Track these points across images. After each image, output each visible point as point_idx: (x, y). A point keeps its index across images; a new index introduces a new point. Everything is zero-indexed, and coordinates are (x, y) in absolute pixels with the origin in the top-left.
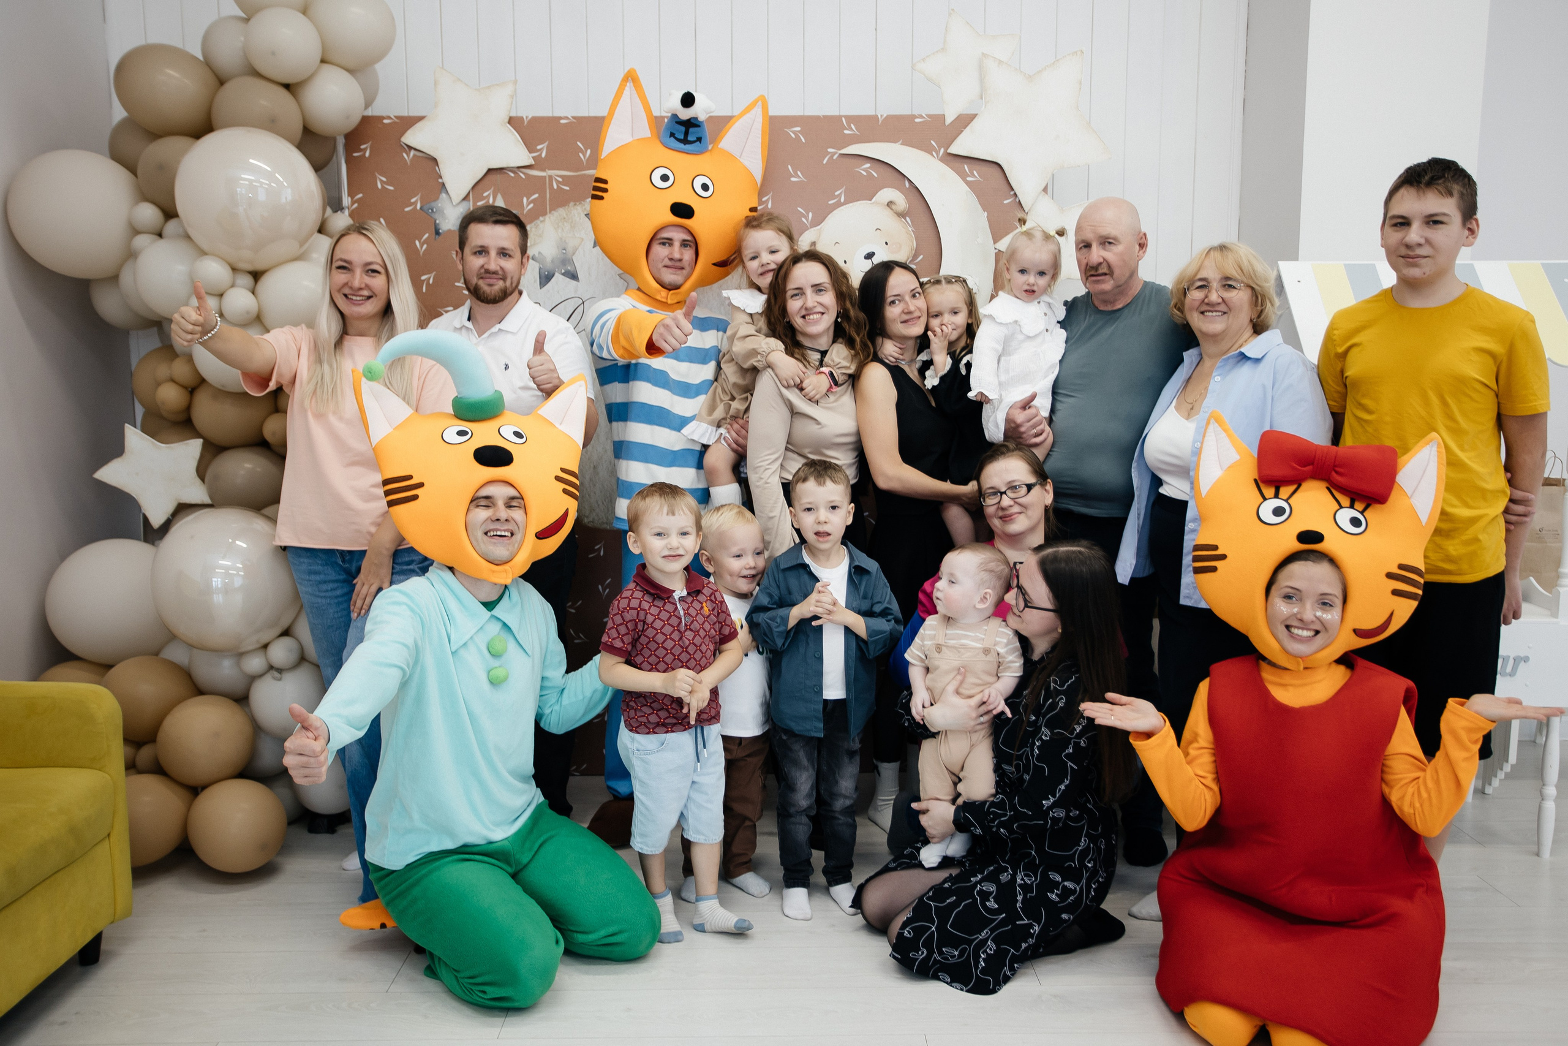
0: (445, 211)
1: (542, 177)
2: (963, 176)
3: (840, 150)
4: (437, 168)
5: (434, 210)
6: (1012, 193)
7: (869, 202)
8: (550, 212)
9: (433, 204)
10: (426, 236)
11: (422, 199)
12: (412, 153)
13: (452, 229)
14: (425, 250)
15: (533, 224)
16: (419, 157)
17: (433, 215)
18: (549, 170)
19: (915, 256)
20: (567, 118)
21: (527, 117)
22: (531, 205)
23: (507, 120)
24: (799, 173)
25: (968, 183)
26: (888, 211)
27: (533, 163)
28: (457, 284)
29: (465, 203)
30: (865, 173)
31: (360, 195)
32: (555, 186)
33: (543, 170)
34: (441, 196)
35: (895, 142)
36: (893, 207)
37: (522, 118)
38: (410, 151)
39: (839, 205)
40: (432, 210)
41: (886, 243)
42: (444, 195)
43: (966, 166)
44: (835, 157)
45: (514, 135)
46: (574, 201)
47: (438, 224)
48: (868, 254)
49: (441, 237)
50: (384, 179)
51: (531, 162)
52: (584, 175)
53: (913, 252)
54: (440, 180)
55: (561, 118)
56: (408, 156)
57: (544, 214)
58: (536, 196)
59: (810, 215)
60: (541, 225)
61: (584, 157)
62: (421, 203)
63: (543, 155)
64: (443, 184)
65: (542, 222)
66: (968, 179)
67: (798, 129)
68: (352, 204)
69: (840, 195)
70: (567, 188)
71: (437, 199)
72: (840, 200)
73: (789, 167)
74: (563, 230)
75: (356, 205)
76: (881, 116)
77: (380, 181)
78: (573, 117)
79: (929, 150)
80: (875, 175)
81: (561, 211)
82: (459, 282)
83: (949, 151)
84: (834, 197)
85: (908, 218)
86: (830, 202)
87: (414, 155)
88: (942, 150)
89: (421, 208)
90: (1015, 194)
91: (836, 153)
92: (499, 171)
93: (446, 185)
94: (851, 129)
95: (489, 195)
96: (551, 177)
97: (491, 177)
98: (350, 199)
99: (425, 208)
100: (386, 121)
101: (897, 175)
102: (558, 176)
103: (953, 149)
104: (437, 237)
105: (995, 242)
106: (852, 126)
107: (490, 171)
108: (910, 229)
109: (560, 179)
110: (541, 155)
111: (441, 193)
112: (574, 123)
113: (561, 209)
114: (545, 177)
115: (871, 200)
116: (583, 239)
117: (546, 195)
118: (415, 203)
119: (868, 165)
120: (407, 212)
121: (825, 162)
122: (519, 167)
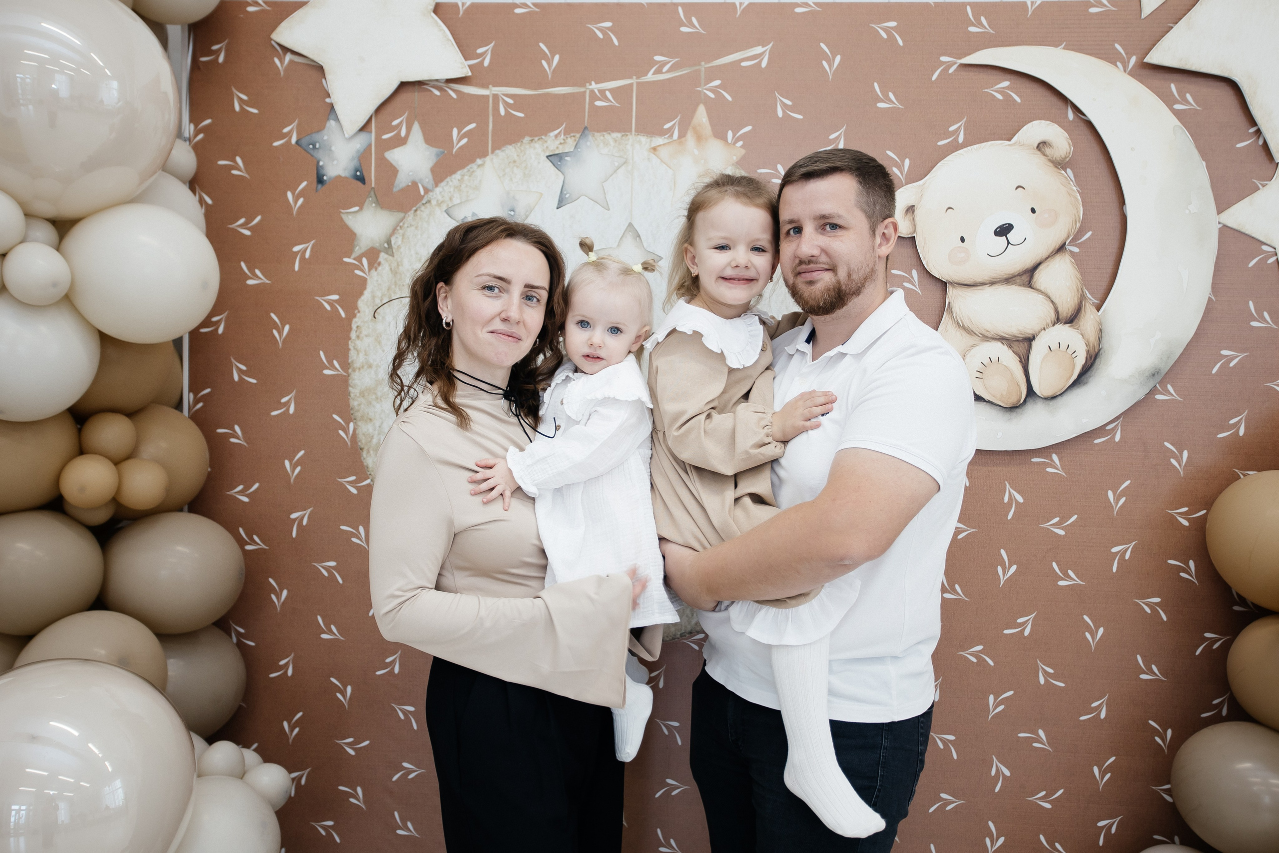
0: (333, 148)
1: (483, 96)
2: (1168, 101)
3: (960, 58)
4: (324, 80)
5: (317, 146)
6: (1252, 130)
7: (1007, 143)
8: (493, 152)
9: (316, 137)
10: (304, 184)
11: (299, 126)
12: (288, 57)
13: (343, 175)
14: (302, 206)
15: (465, 170)
16: (301, 63)
17: (315, 155)
18: (494, 86)
19: (1080, 233)
20: (525, 5)
21: (463, 4)
22: (465, 141)
23: (432, 7)
24: (891, 95)
25: (1177, 114)
26: (1038, 158)
27: (470, 74)
28: (346, 260)
29: (363, 136)
30: (1000, 97)
31: (208, 121)
32: (502, 112)
33: (485, 86)
34: (328, 124)
35: (1056, 46)
36: (1048, 151)
37: (456, 5)
38: (285, 54)
39: (955, 147)
40: (314, 146)
41: (1033, 211)
42: (332, 123)
43: (1173, 86)
44: (951, 71)
45: (441, 30)
46: (531, 136)
47: (322, 167)
48: (1001, 227)
49: (325, 187)
50: (244, 97)
51: (467, 72)
52: (548, 94)
53: (1078, 225)
54: (328, 100)
55: (516, 6)
56: (282, 62)
57: (484, 155)
58: (473, 126)
59: (907, 162)
60: (478, 172)
61: (549, 67)
62: (298, 134)
63: (486, 63)
64: (332, 107)
65: (479, 166)
66: (1177, 107)
67: (893, 24)
68: (196, 135)
69: (957, 131)
70: (521, 115)
71: (321, 128)
72: (956, 139)
73: (876, 85)
74: (511, 180)
75: (201, 136)
76: (1032, 3)
77: (239, 100)
78: (535, 5)
79: (1111, 58)
80: (1018, 99)
81: (510, 151)
82: (349, 257)
83: (1149, 59)
84: (948, 134)
85: (1069, 170)
86: (940, 143)
87: (291, 61)
88: (1133, 60)
89: (297, 143)
90: (1259, 132)
91: (956, 63)
92: (417, 87)
93: (336, 107)
94: (980, 24)
95: (401, 123)
96: (496, 97)
97: (406, 96)
98: (192, 126)
99: (304, 142)
100: (251, 9)
101: (1054, 100)
102: (507, 95)
103: (1154, 58)
104: (320, 186)
105: (1219, 212)
106: (983, 19)
107: (403, 85)
108: (1075, 188)
109: (510, 101)
110: (482, 62)
111: (328, 119)
112: (536, 13)
113: (510, 147)
114: (486, 97)
115: (1010, 140)
116: (541, 194)
117: (488, 126)
118: (289, 134)
119: (1006, 84)
120: (276, 147)
121: (934, 77)
122: (449, 81)
